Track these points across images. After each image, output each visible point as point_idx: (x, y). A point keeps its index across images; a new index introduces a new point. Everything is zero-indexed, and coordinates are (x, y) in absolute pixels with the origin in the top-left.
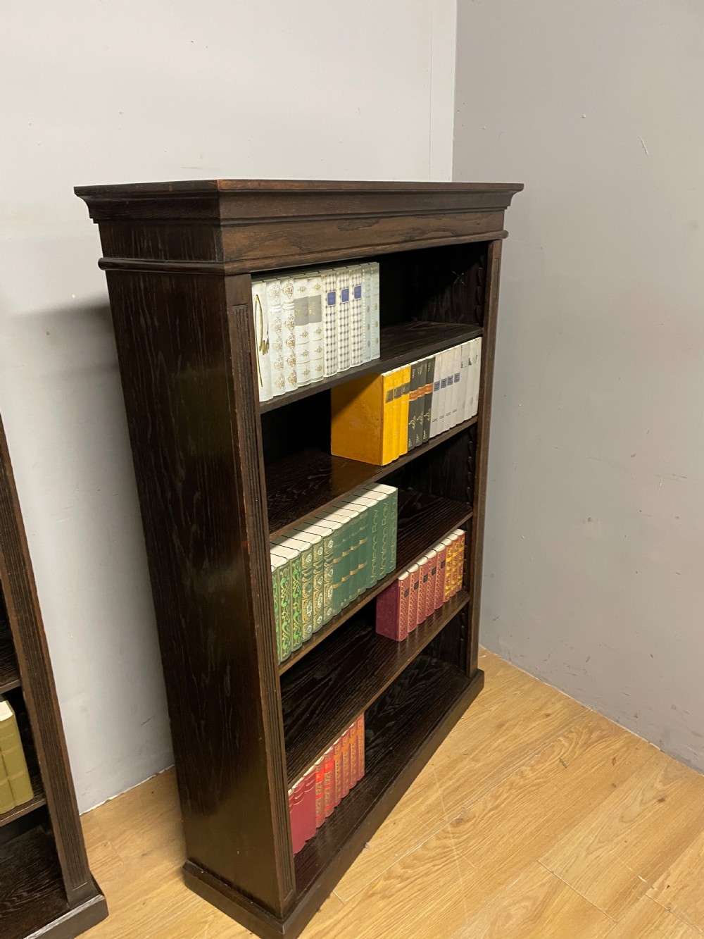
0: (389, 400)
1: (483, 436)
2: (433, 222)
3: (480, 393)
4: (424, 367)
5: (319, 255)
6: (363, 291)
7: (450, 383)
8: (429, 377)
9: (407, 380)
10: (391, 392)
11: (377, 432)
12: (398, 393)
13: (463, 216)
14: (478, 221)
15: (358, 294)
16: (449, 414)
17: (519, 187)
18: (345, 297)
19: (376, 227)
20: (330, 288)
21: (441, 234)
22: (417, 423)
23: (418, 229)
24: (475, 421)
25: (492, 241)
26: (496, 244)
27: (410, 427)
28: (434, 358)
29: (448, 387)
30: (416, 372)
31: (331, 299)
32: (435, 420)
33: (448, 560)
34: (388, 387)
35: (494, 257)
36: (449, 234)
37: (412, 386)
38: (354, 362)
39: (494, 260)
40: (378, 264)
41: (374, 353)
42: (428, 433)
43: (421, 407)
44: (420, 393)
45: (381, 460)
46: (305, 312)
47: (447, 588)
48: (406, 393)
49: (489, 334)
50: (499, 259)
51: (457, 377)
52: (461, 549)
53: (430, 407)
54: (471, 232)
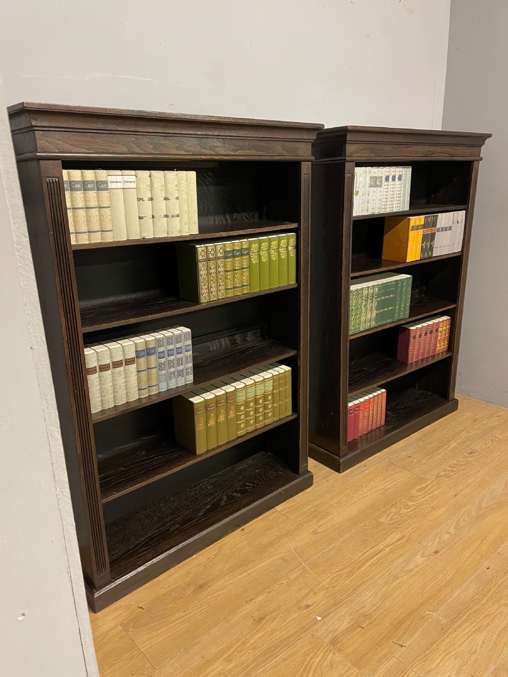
0: (412, 230)
1: (463, 263)
2: (439, 149)
3: (463, 240)
4: (431, 219)
5: (383, 158)
6: (403, 178)
7: (446, 230)
8: (434, 224)
9: (422, 223)
10: (413, 227)
11: (405, 246)
12: (417, 228)
13: (456, 148)
14: (465, 151)
15: (400, 178)
16: (444, 246)
17: (490, 136)
18: (394, 179)
19: (410, 149)
20: (387, 174)
21: (443, 155)
22: (426, 246)
23: (431, 151)
24: (460, 254)
25: (473, 161)
26: (475, 164)
27: (422, 247)
28: (438, 215)
29: (444, 232)
30: (427, 220)
31: (387, 179)
32: (437, 248)
33: (440, 329)
34: (412, 224)
35: (474, 169)
36: (447, 155)
37: (425, 226)
38: (395, 209)
39: (474, 171)
40: (411, 167)
41: (406, 208)
42: (432, 253)
43: (429, 239)
44: (428, 231)
45: (406, 260)
46: (375, 183)
47: (438, 345)
48: (421, 229)
49: (469, 209)
50: (477, 171)
51: (450, 228)
52: (448, 327)
53: (434, 239)
54: (460, 156)
